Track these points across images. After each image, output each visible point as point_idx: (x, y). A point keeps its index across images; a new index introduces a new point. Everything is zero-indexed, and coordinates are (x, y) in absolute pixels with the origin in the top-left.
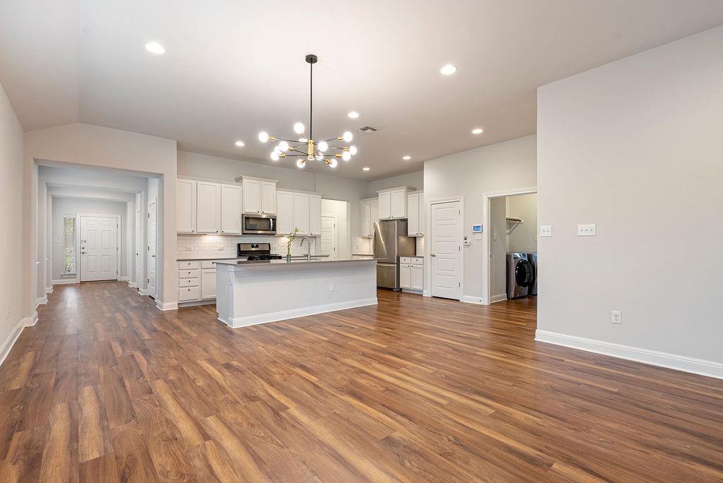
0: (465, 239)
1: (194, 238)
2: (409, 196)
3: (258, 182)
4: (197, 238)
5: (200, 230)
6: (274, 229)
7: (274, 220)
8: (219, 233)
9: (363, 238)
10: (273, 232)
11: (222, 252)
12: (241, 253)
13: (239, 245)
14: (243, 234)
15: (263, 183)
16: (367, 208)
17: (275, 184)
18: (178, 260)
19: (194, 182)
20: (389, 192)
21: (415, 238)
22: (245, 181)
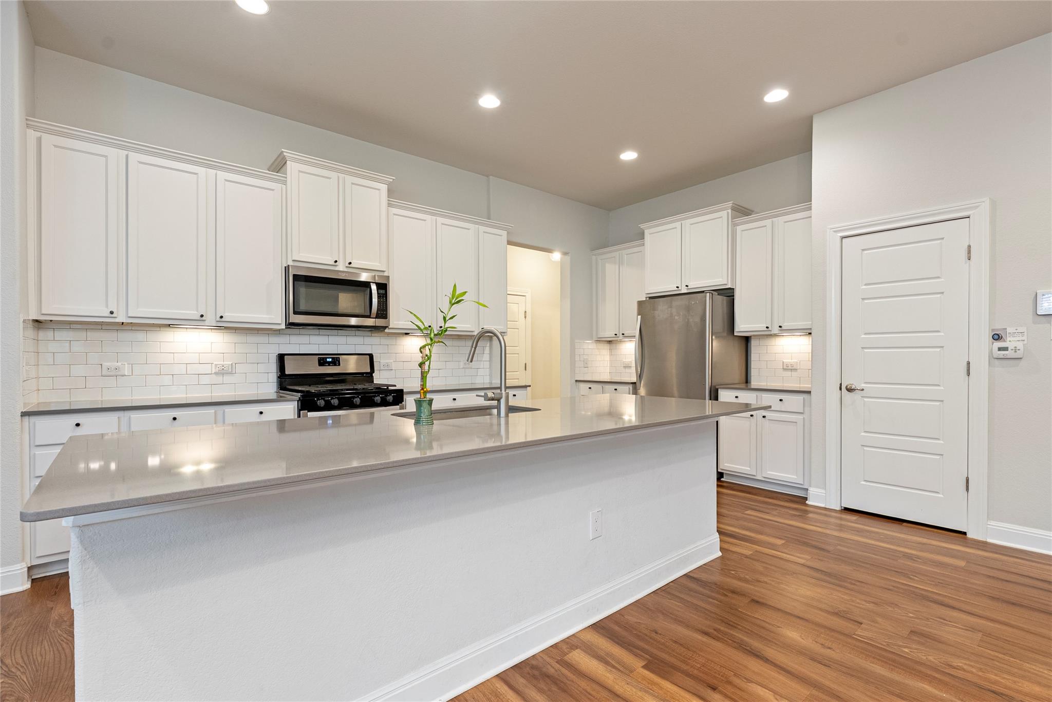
0: (997, 337)
1: (124, 336)
2: (739, 228)
3: (334, 175)
4: (140, 336)
5: (141, 310)
6: (383, 313)
7: (383, 287)
8: (211, 319)
9: (599, 341)
10: (380, 322)
11: (227, 379)
12: (286, 382)
13: (281, 358)
14: (291, 325)
15: (350, 179)
16: (611, 269)
17: (384, 188)
18: (24, 414)
19: (115, 155)
20: (678, 224)
21: (747, 340)
22: (292, 167)
